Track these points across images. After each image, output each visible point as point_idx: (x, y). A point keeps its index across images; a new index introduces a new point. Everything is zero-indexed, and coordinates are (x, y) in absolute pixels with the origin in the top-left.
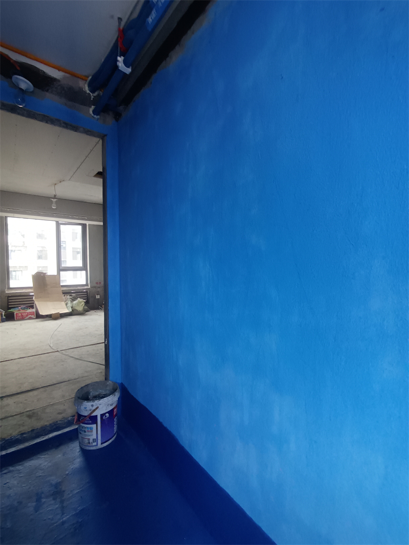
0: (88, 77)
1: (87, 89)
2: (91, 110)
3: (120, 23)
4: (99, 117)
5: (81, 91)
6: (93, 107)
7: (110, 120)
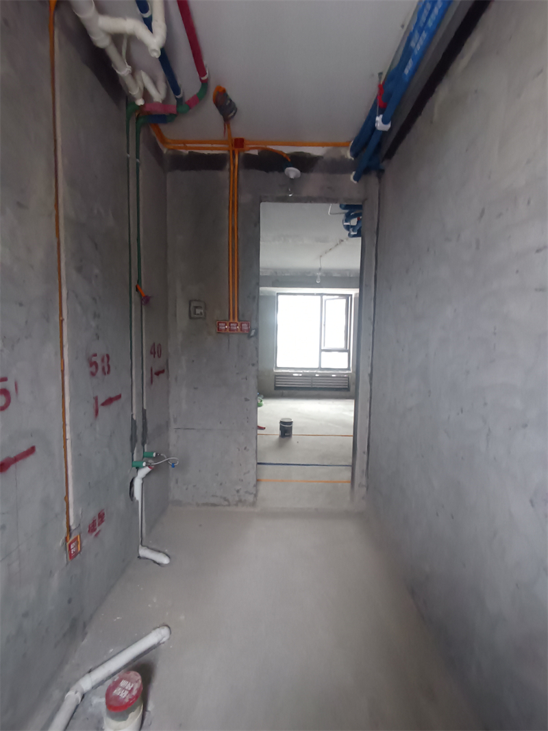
0: (350, 142)
1: (349, 155)
2: (352, 177)
3: (380, 78)
4: (359, 182)
5: (343, 159)
6: (354, 173)
7: (372, 180)
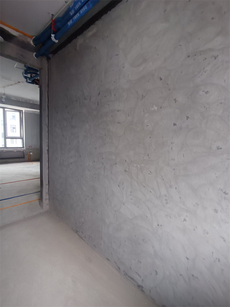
0: (33, 37)
1: (32, 43)
3: (52, 17)
4: (38, 58)
5: (29, 44)
6: (35, 53)
7: (44, 60)
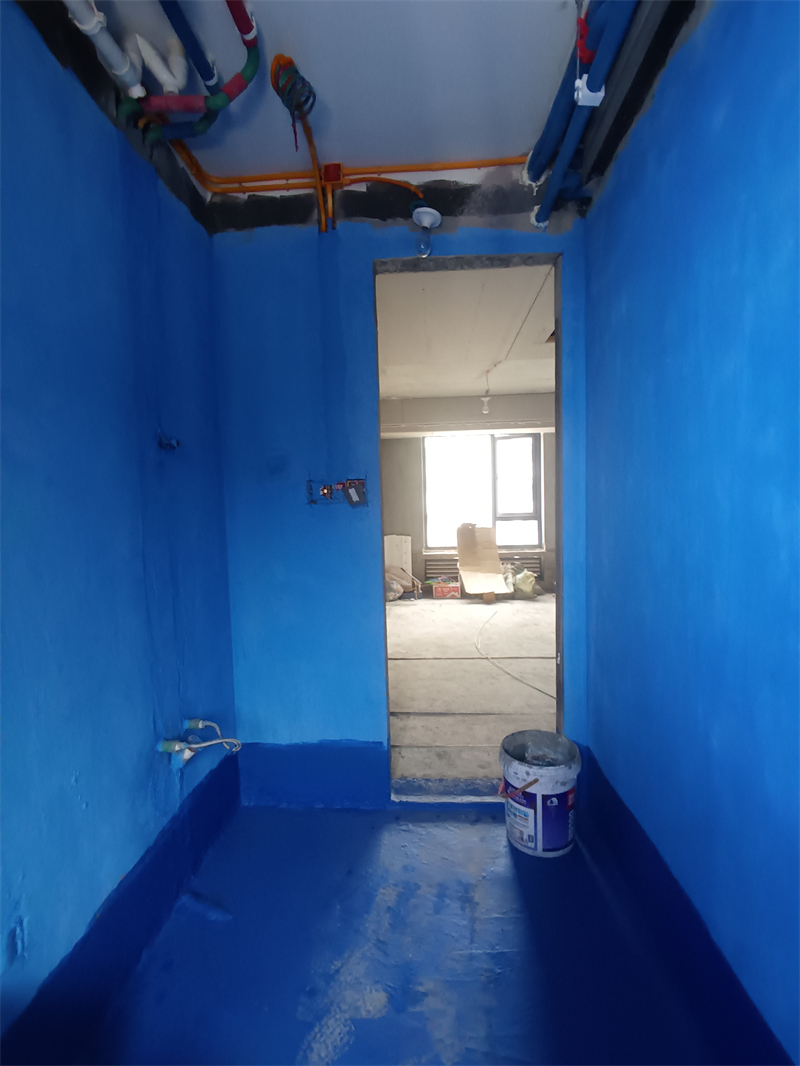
0: (527, 154)
1: (525, 178)
4: (546, 223)
6: (536, 208)
7: (568, 220)
